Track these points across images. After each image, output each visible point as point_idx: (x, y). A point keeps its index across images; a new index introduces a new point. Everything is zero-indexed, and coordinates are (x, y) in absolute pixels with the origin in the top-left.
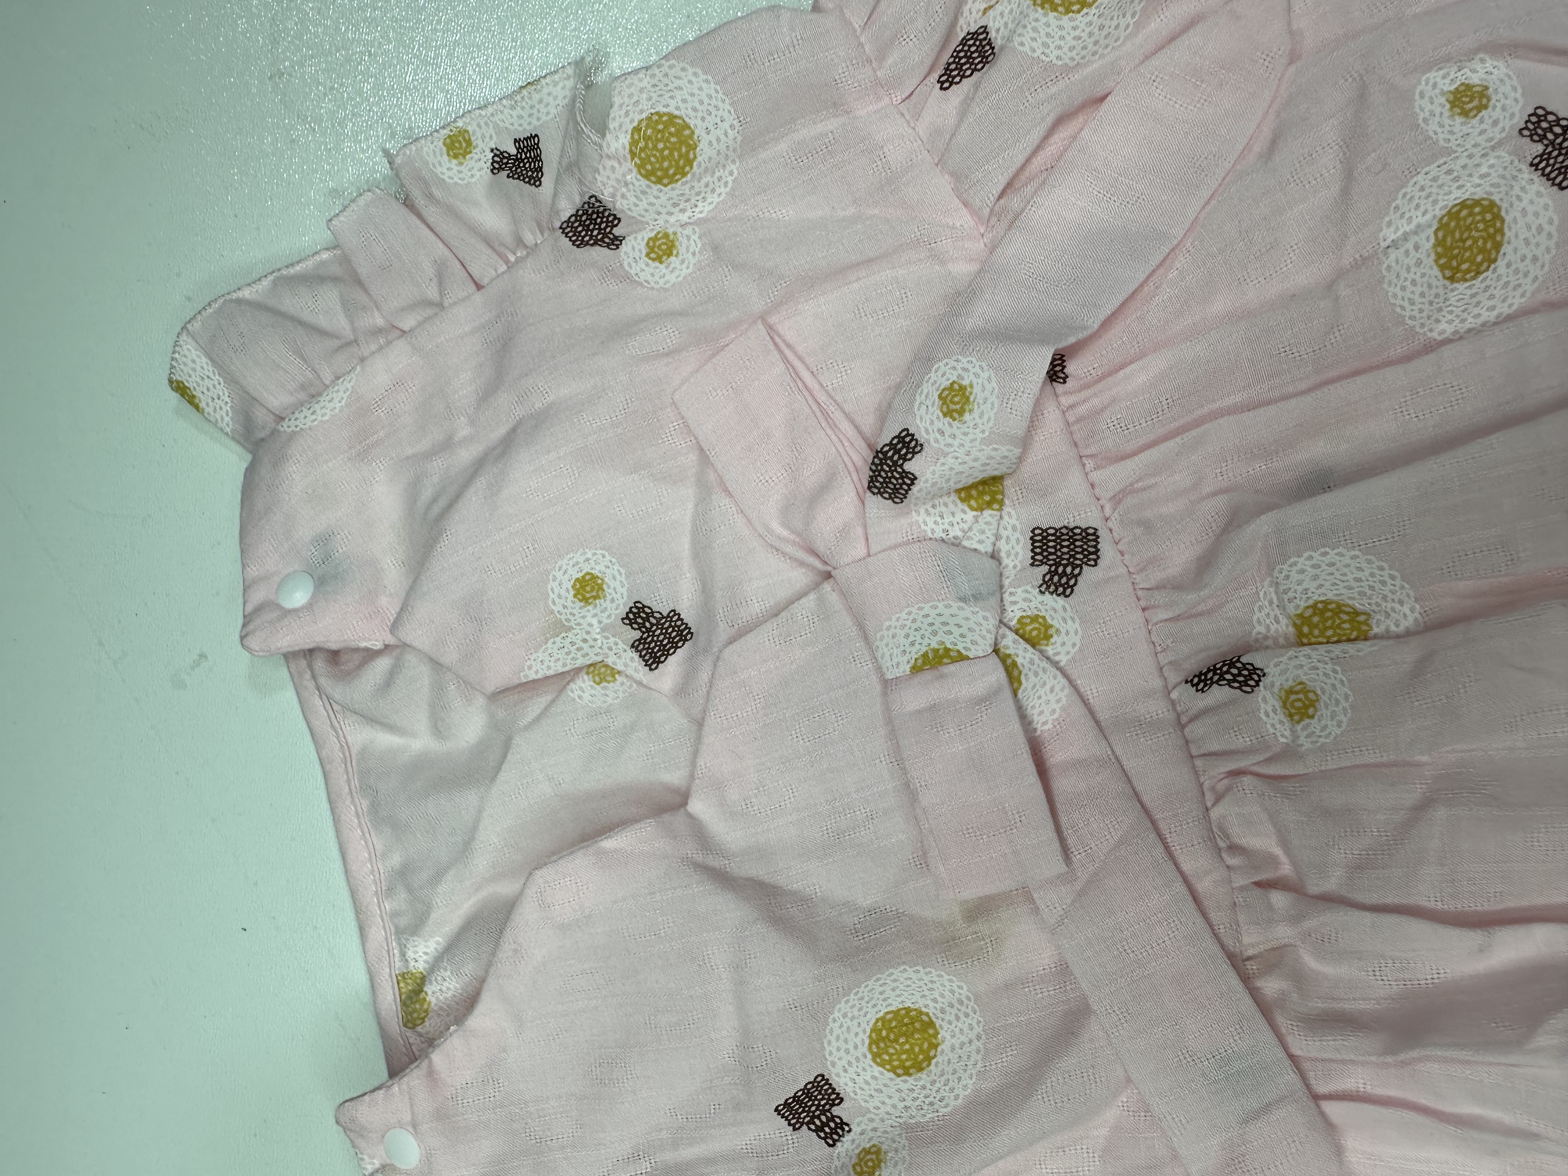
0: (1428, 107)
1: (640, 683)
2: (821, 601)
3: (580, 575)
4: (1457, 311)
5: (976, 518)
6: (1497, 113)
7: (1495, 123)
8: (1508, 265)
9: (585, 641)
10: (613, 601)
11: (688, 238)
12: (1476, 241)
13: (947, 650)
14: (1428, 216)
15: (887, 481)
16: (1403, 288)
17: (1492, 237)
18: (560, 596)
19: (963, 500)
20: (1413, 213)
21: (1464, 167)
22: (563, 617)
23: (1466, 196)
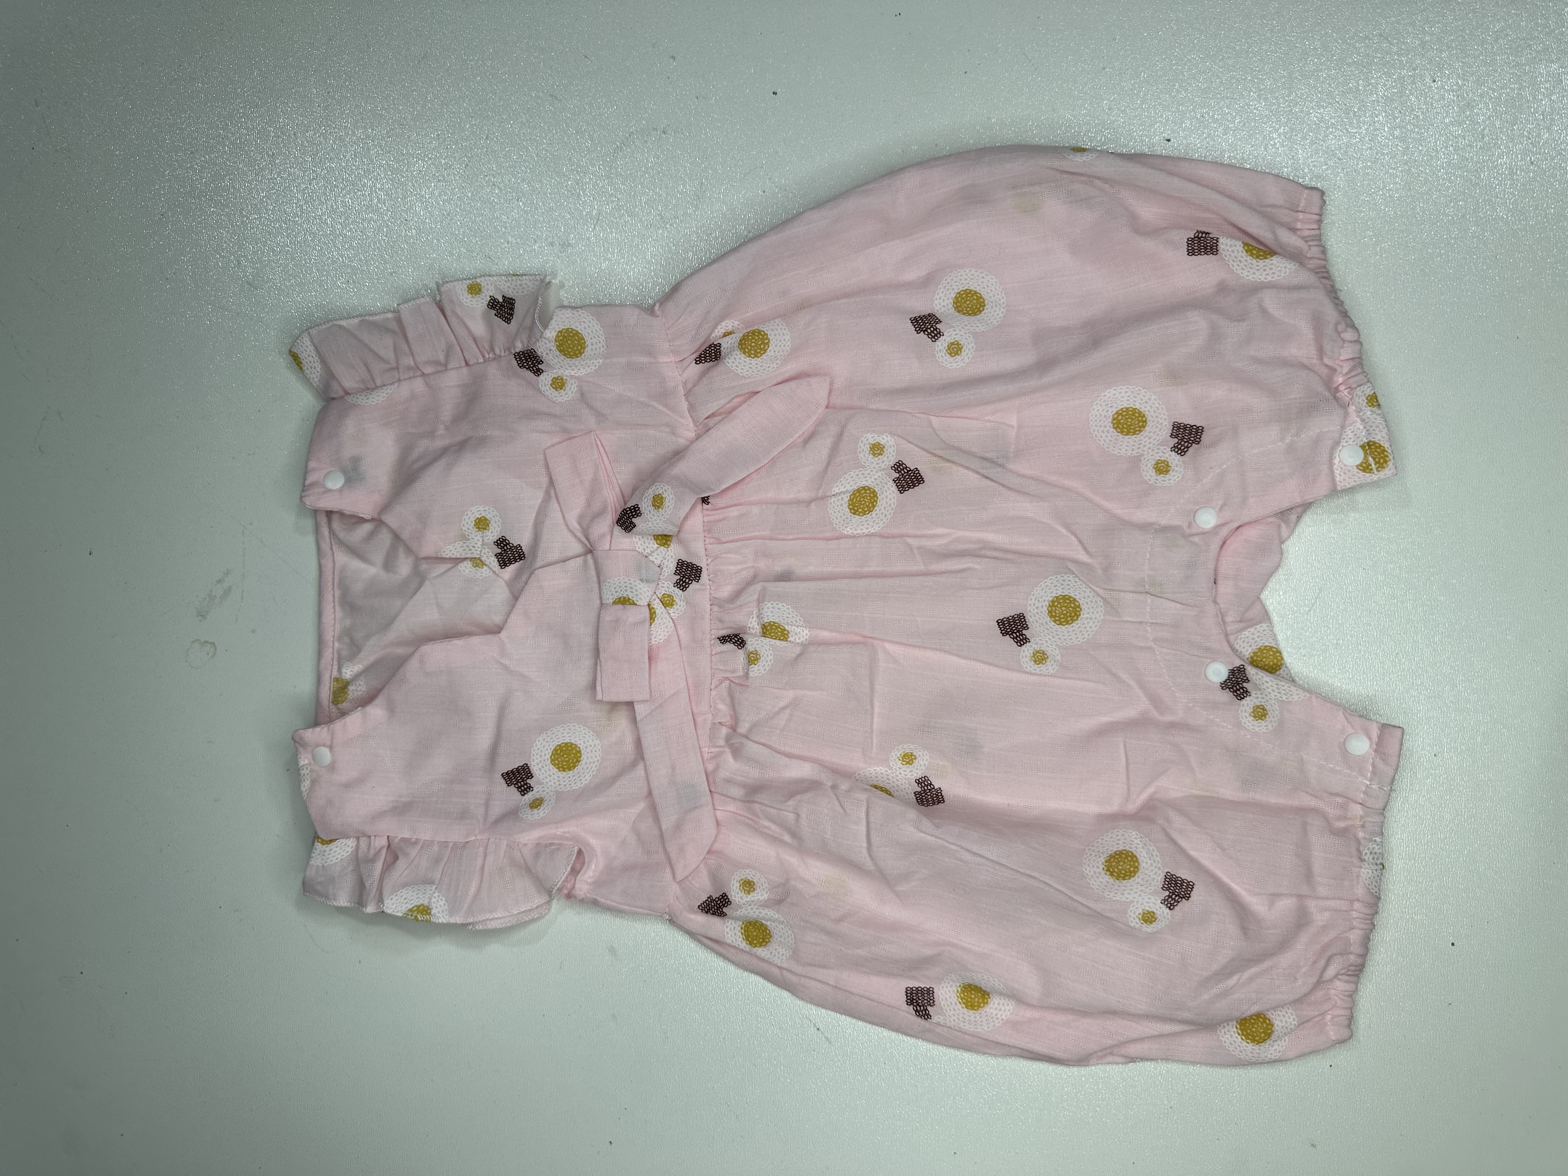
0: (863, 447)
1: (494, 572)
2: (585, 562)
3: (479, 516)
4: (854, 526)
5: (658, 548)
6: (885, 459)
7: (883, 462)
8: (876, 514)
9: (474, 547)
10: (492, 533)
11: (572, 385)
12: (866, 502)
13: (629, 599)
14: (852, 488)
15: (624, 522)
16: (835, 512)
17: (872, 503)
18: (467, 523)
19: (655, 539)
20: (847, 485)
21: (869, 474)
22: (466, 533)
23: (867, 485)
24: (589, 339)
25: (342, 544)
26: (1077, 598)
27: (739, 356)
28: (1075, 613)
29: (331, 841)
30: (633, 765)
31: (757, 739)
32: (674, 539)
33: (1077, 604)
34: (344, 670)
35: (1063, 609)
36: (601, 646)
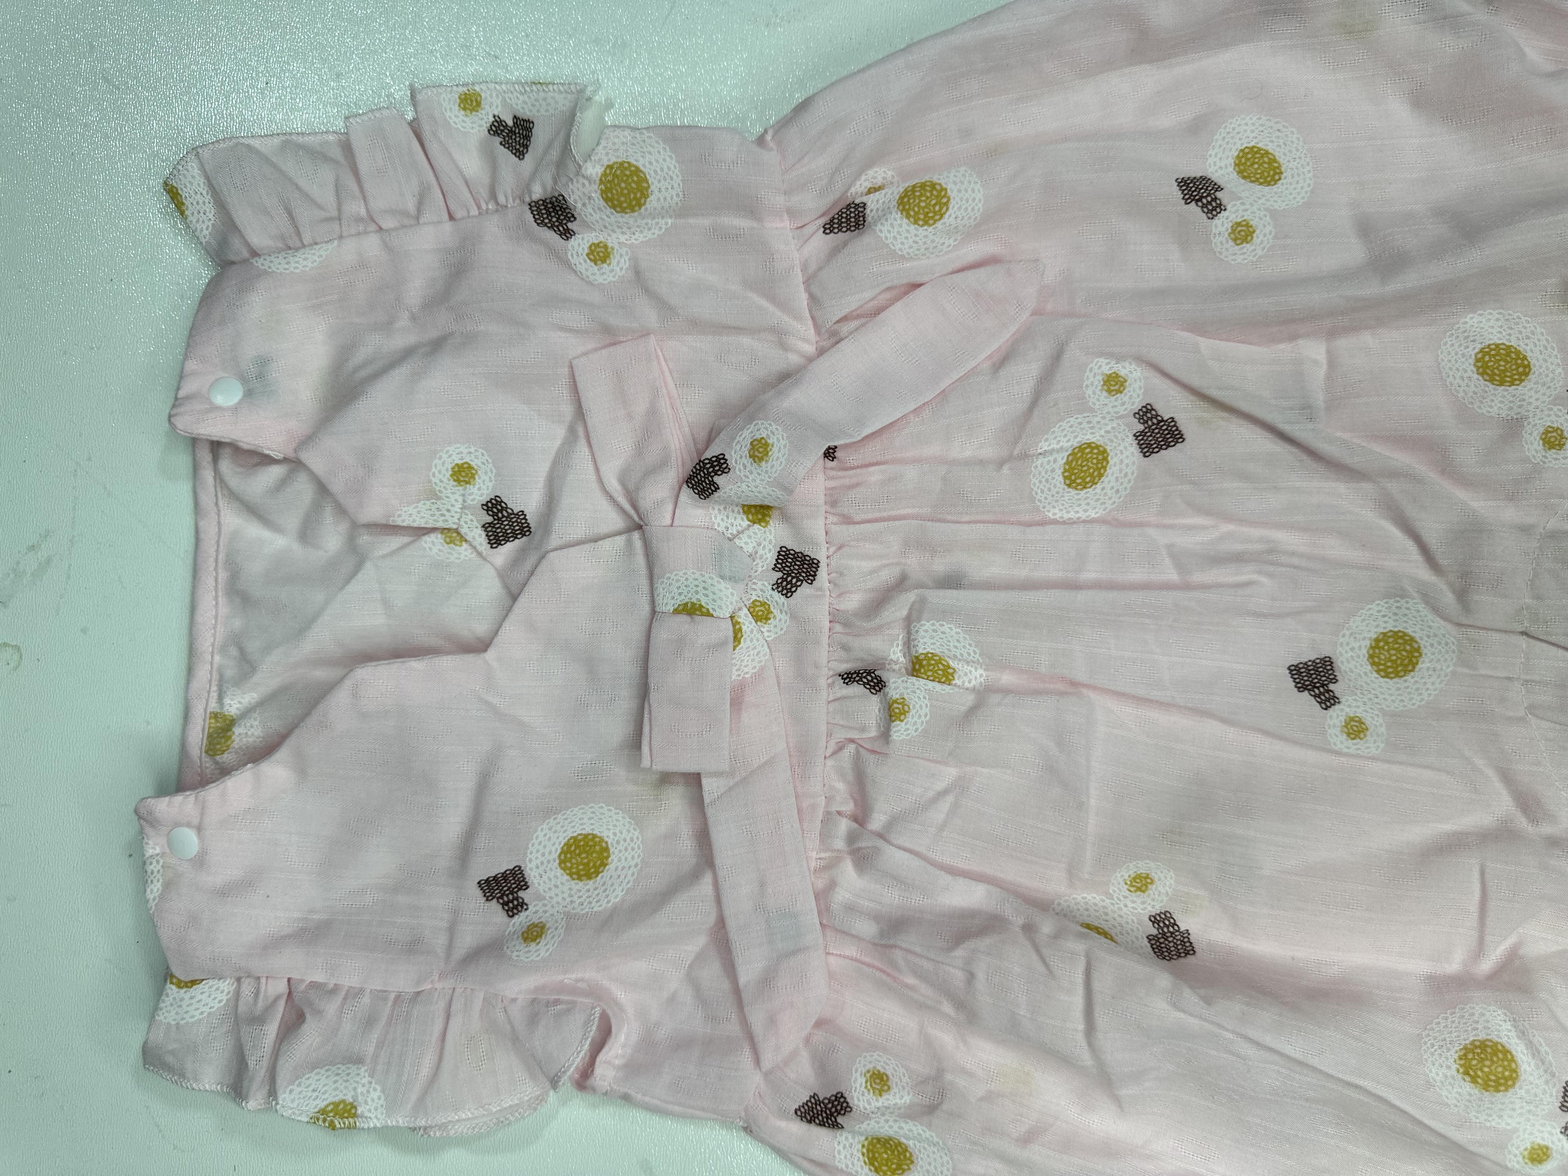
0: (1091, 379)
1: (480, 554)
2: (629, 543)
3: (460, 462)
4: (1067, 505)
5: (749, 526)
6: (1125, 399)
7: (1122, 404)
8: (1102, 489)
9: (448, 511)
10: (479, 489)
11: (621, 256)
12: (1088, 468)
13: (701, 606)
14: (1070, 444)
15: (699, 482)
16: (1040, 482)
17: (1099, 469)
18: (440, 472)
19: (744, 512)
20: (1061, 439)
21: (1098, 423)
22: (437, 488)
24: (656, 182)
25: (234, 496)
26: (1417, 636)
27: (899, 222)
28: (1411, 660)
29: (194, 983)
30: (695, 876)
31: (900, 841)
32: (775, 513)
33: (1416, 646)
34: (227, 701)
35: (1393, 652)
36: (652, 681)
